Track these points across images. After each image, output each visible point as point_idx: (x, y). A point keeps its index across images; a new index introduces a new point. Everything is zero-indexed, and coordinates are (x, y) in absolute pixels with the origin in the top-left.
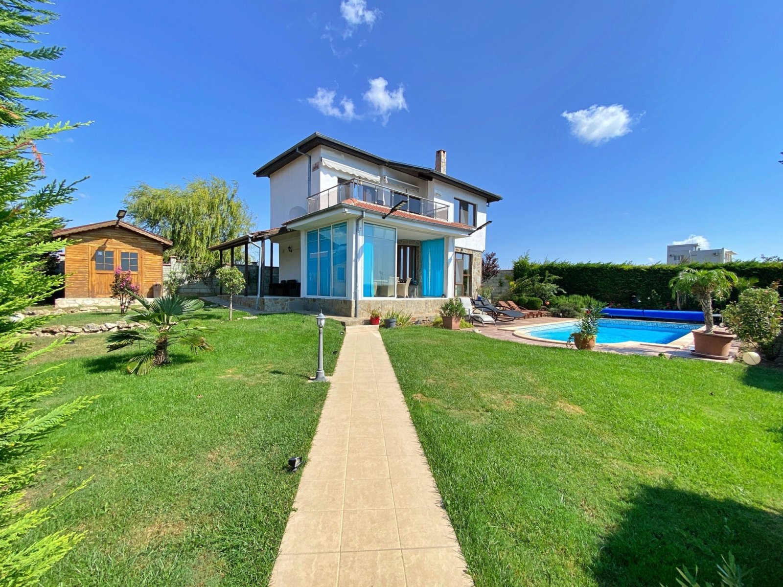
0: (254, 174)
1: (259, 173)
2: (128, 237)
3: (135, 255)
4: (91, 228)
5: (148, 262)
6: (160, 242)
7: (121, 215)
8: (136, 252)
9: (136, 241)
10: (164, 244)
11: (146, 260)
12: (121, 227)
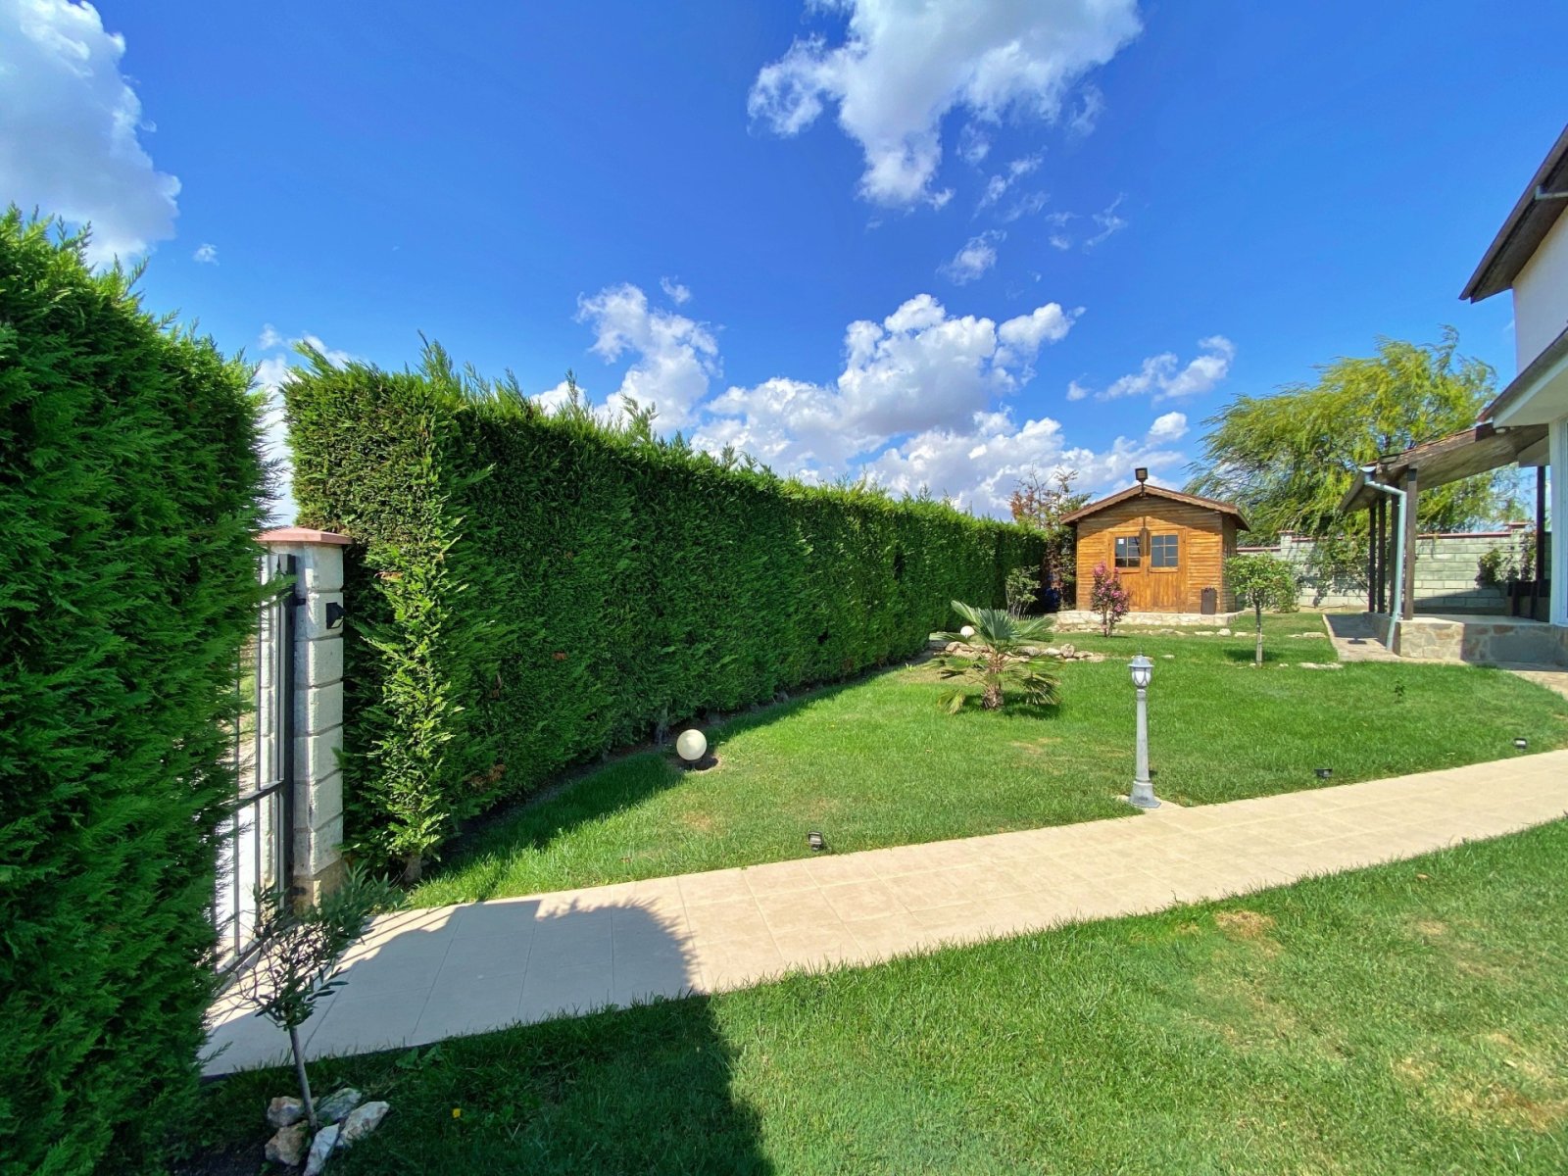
0: (1463, 297)
1: (1477, 290)
2: (1161, 507)
3: (1172, 539)
4: (1105, 505)
5: (1195, 550)
6: (1213, 510)
7: (1141, 476)
8: (1175, 533)
9: (1174, 514)
10: (1222, 513)
11: (1192, 545)
12: (1148, 495)
